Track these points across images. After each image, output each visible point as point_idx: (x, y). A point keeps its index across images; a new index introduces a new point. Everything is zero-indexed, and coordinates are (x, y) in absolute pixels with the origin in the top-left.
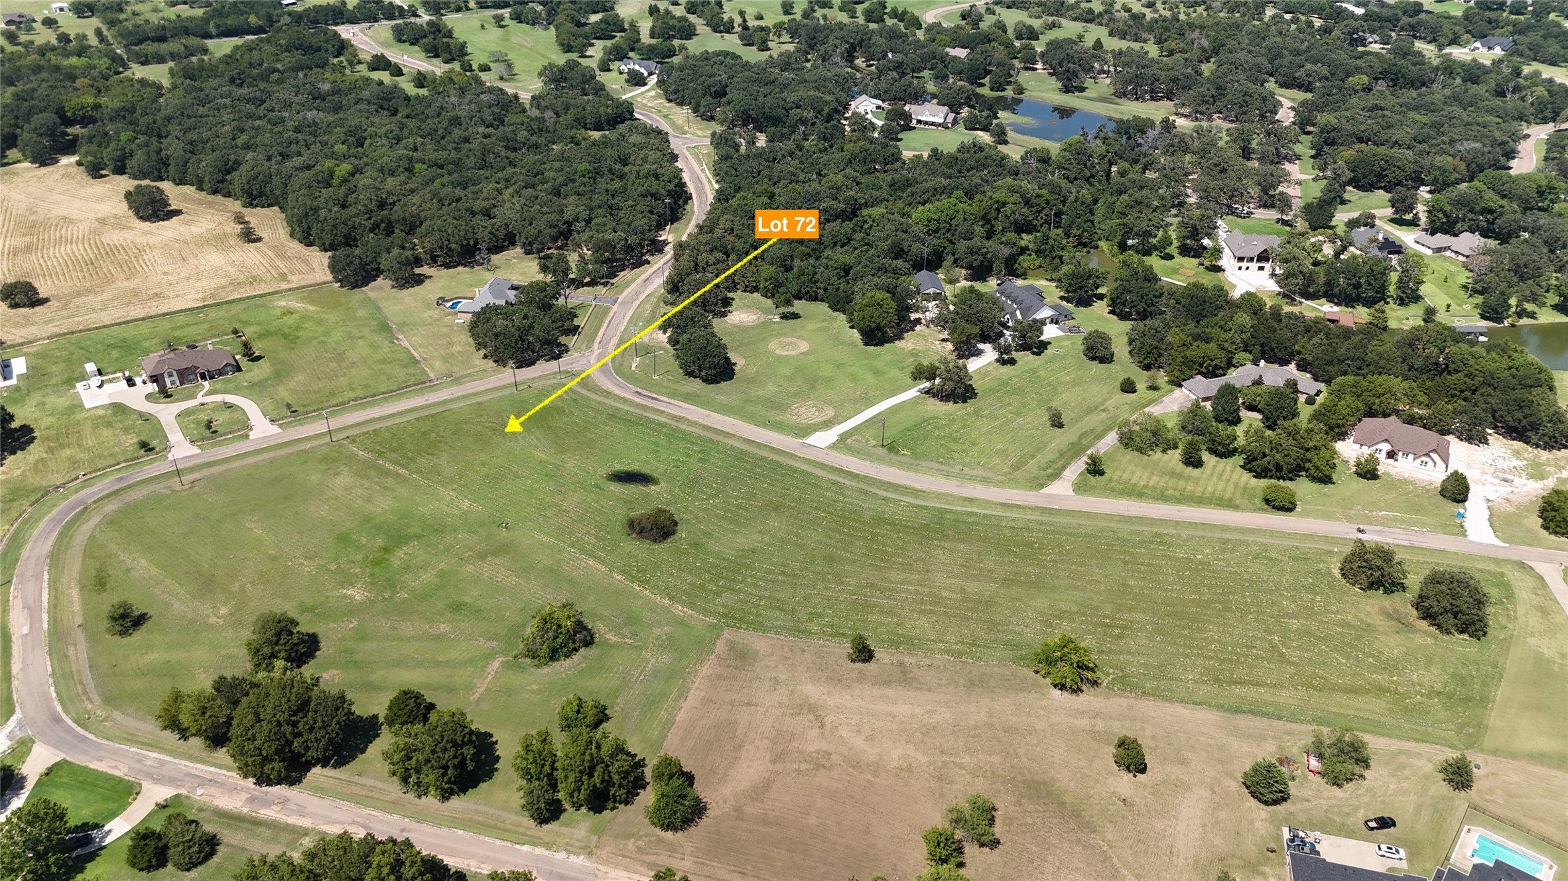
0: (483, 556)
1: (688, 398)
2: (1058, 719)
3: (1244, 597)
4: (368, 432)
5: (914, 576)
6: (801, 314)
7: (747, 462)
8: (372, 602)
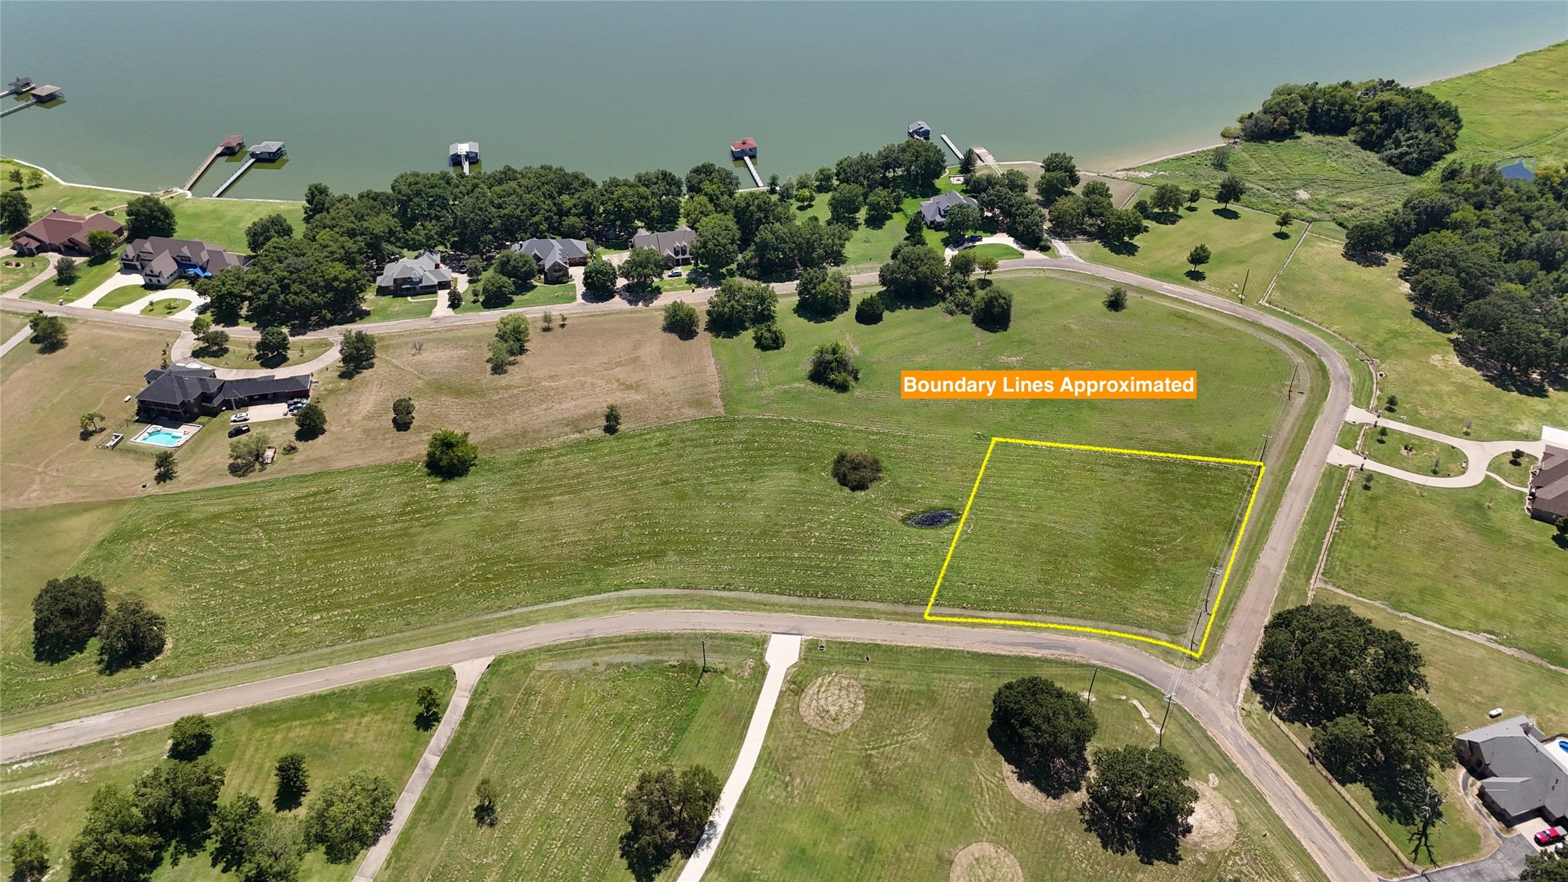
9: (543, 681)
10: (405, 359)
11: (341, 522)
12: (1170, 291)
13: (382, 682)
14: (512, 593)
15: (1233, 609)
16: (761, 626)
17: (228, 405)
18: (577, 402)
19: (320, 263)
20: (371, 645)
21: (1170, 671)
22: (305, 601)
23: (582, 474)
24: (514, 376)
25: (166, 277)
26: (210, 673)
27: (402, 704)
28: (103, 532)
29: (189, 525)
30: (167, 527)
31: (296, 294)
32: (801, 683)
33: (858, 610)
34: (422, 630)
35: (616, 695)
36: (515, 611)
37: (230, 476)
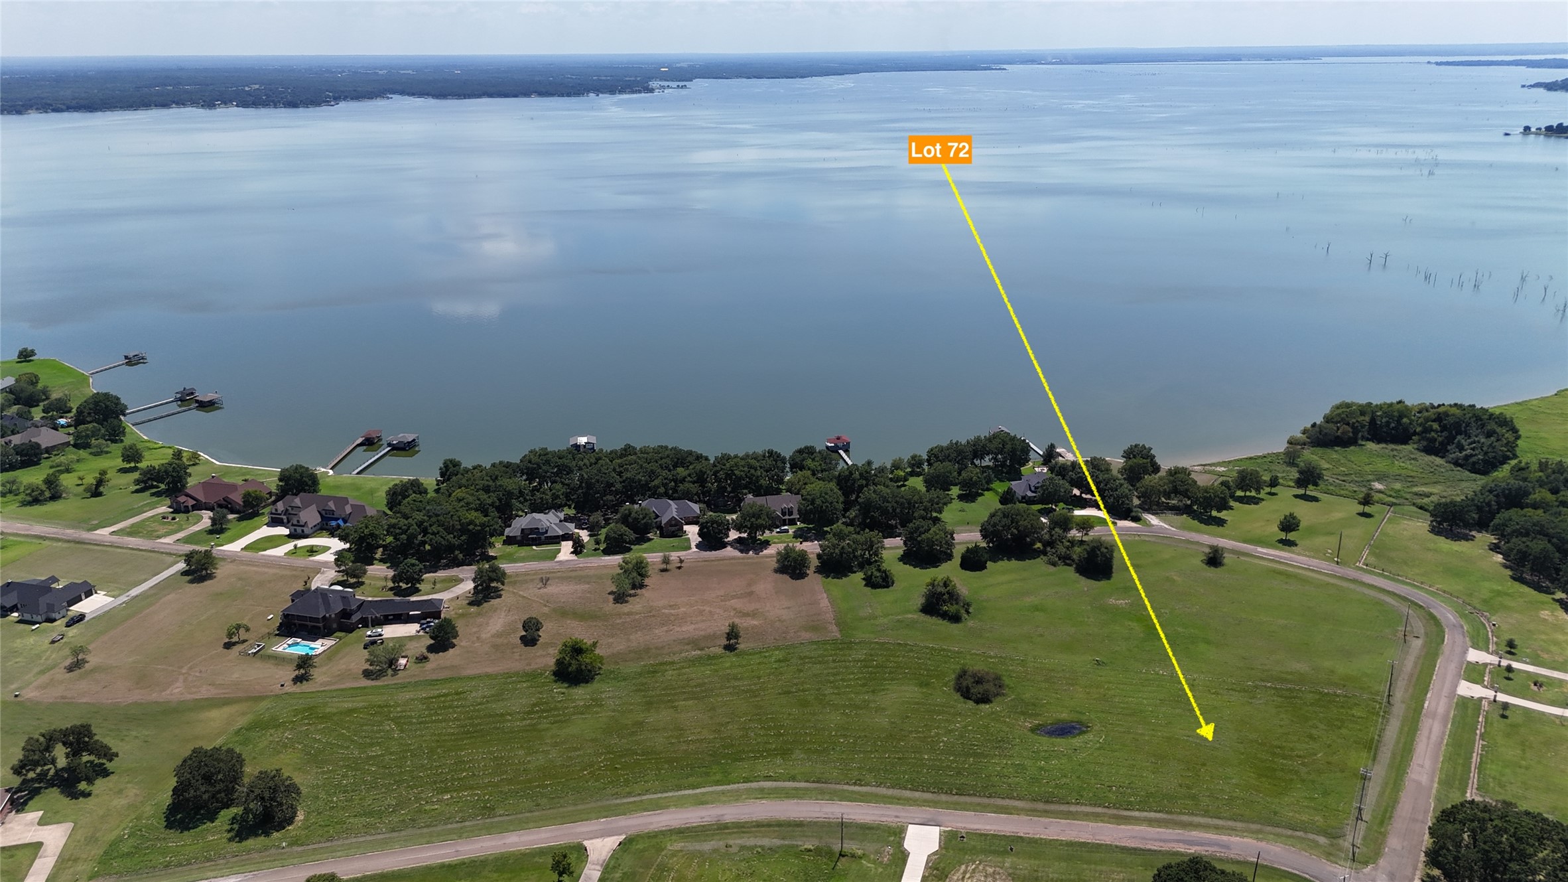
9: (675, 859)
10: (532, 591)
11: (469, 718)
12: (1265, 554)
13: (512, 854)
14: (641, 781)
15: (1390, 817)
16: (897, 817)
17: (365, 623)
18: (697, 626)
19: (457, 511)
20: (502, 822)
21: (1335, 870)
22: (435, 782)
23: (705, 683)
24: (635, 605)
25: (310, 526)
26: (341, 842)
27: (532, 875)
28: (242, 722)
29: (325, 717)
30: (302, 719)
31: (434, 534)
32: (944, 869)
33: (997, 806)
34: (552, 811)
35: (751, 874)
36: (644, 797)
37: (364, 679)
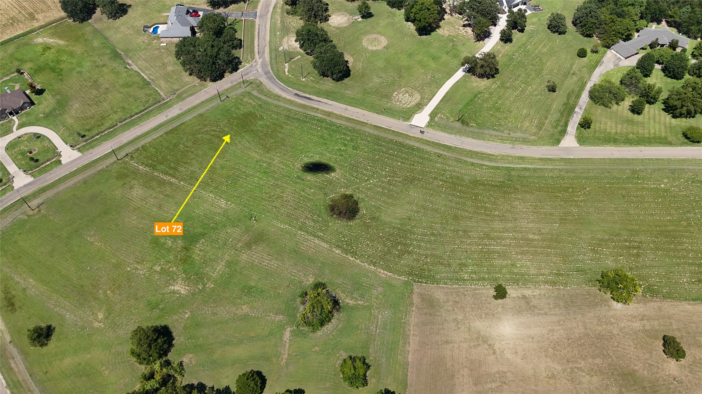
0: (248, 246)
1: (329, 95)
2: (623, 324)
3: (695, 213)
4: (138, 149)
5: (510, 225)
6: (373, 13)
7: (382, 146)
8: (193, 294)
